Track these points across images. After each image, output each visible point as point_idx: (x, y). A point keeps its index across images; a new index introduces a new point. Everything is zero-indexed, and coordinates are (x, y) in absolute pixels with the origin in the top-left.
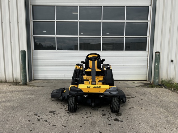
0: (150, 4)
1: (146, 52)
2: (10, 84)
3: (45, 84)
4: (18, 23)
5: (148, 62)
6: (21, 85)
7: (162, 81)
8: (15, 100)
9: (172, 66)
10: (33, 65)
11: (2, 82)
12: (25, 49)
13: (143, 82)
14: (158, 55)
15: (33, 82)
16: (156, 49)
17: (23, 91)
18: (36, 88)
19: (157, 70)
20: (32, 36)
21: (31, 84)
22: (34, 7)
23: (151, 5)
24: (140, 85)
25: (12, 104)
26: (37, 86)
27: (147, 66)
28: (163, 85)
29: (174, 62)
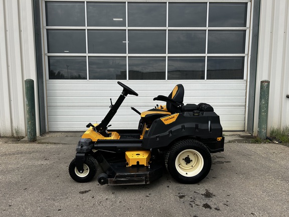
1: (243, 82)
2: (7, 139)
3: (69, 139)
4: (20, 31)
5: (246, 98)
6: (25, 142)
7: (273, 132)
8: (14, 170)
10: (47, 106)
12: (33, 77)
13: (238, 133)
14: (265, 86)
15: (48, 136)
16: (261, 76)
17: (30, 153)
18: (54, 146)
19: (265, 112)
20: (45, 54)
21: (43, 139)
22: (48, 4)
23: (251, 1)
25: (9, 177)
26: (55, 143)
27: (245, 106)
28: (275, 138)
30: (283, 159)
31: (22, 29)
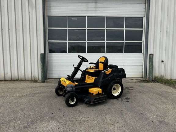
0: (144, 15)
1: (142, 54)
4: (37, 30)
6: (40, 83)
7: (155, 78)
9: (163, 65)
10: (47, 66)
11: (22, 81)
12: (43, 52)
13: (140, 79)
14: (152, 56)
15: (49, 80)
16: (150, 52)
19: (151, 68)
20: (47, 41)
21: (47, 81)
22: (49, 17)
23: (145, 17)
24: (137, 81)
27: (143, 66)
28: (156, 80)
29: (164, 62)
30: (158, 88)
31: (38, 29)
